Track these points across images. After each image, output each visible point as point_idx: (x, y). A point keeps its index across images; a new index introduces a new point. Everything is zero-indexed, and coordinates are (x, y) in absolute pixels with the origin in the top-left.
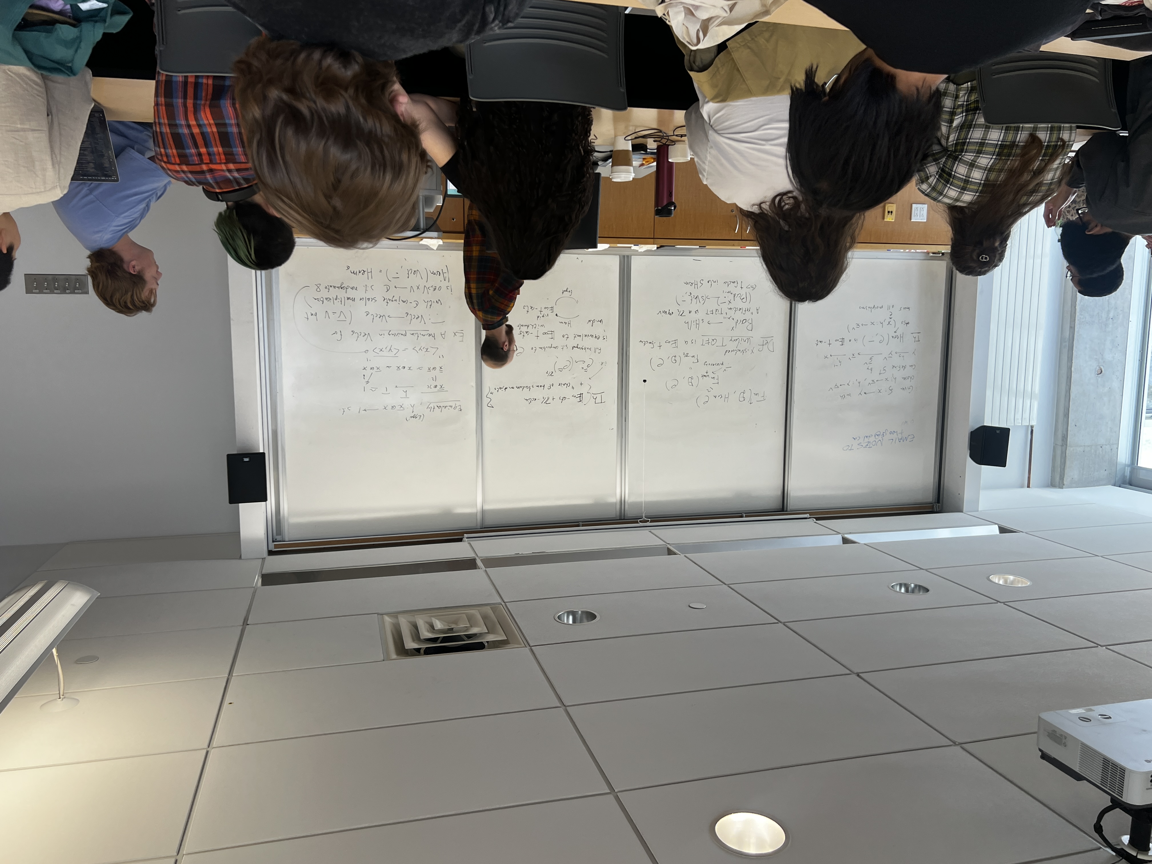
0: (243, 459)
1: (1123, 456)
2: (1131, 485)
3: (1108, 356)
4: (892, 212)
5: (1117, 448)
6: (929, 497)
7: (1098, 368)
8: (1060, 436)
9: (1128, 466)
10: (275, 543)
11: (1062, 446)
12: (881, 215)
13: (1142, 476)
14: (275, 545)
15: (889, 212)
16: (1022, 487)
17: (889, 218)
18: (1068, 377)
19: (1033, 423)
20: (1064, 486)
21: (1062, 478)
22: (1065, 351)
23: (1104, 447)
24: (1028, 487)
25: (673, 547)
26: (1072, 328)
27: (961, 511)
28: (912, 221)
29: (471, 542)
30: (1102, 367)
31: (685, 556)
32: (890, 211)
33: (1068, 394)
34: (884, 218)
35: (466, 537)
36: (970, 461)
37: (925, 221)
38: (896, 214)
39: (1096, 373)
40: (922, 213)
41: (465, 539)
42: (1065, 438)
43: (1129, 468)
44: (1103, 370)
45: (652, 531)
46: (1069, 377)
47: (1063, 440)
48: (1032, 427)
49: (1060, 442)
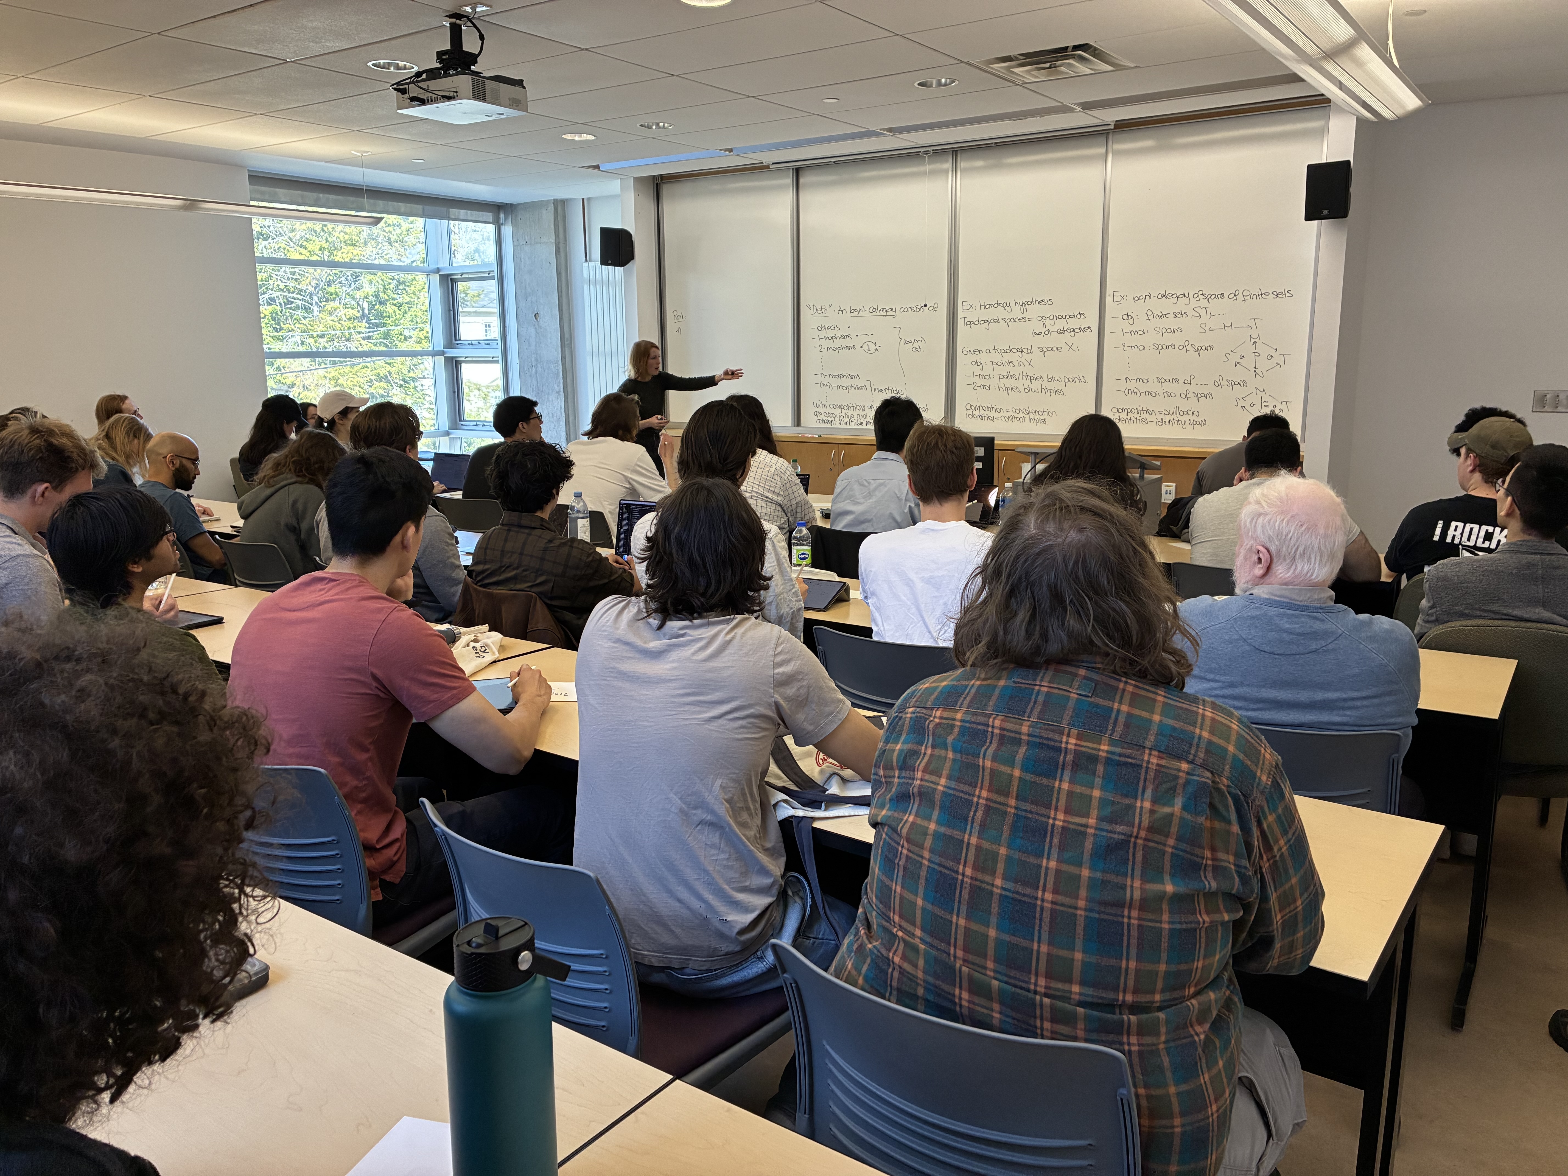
1: (508, 230)
2: (498, 206)
3: (532, 331)
5: (513, 240)
6: (666, 190)
7: (538, 320)
8: (562, 254)
10: (1322, 113)
11: (559, 243)
13: (489, 216)
14: (1323, 111)
16: (589, 199)
18: (562, 310)
19: (586, 265)
20: (553, 201)
21: (556, 210)
22: (567, 335)
23: (524, 242)
24: (583, 199)
26: (563, 357)
27: (635, 178)
29: (1101, 122)
30: (535, 320)
31: (872, 128)
33: (560, 293)
35: (1110, 126)
36: (632, 231)
39: (539, 315)
42: (558, 251)
43: (502, 223)
44: (534, 318)
45: (916, 145)
46: (560, 310)
47: (559, 247)
48: (586, 260)
49: (562, 245)
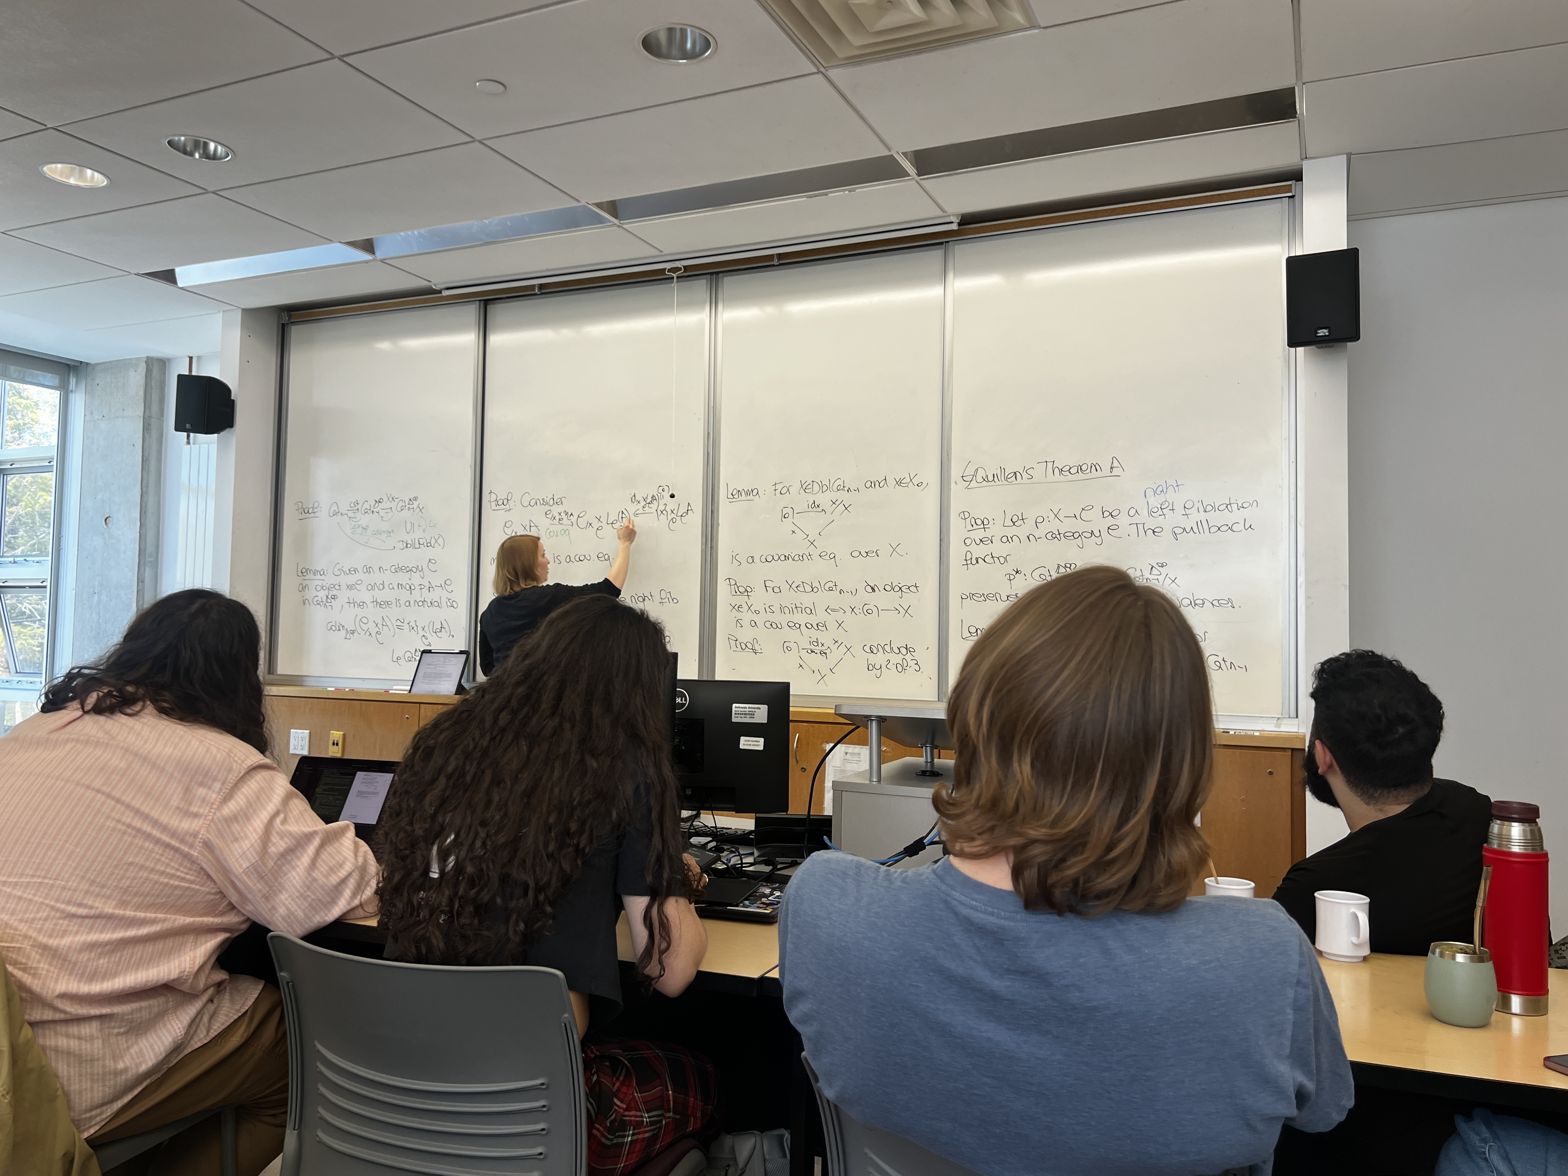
0: (1329, 332)
2: (68, 365)
3: (99, 542)
4: (334, 744)
5: (85, 415)
6: (296, 332)
7: (110, 526)
9: (72, 391)
10: (1290, 194)
11: (150, 417)
12: (348, 740)
13: (53, 378)
14: (1291, 192)
15: (337, 744)
16: (199, 357)
17: (337, 735)
18: (145, 512)
20: (145, 359)
21: (149, 372)
22: (150, 549)
23: (101, 417)
24: (191, 358)
25: (610, 221)
27: (245, 310)
28: (308, 731)
29: (940, 213)
30: (105, 527)
31: (579, 201)
32: (335, 746)
33: (144, 489)
34: (344, 735)
35: (953, 225)
37: (292, 730)
38: (328, 741)
39: (111, 519)
40: (296, 741)
41: (956, 220)
42: (147, 428)
43: (71, 388)
44: (104, 523)
45: (658, 253)
46: (143, 513)
47: (149, 425)
49: (154, 422)
